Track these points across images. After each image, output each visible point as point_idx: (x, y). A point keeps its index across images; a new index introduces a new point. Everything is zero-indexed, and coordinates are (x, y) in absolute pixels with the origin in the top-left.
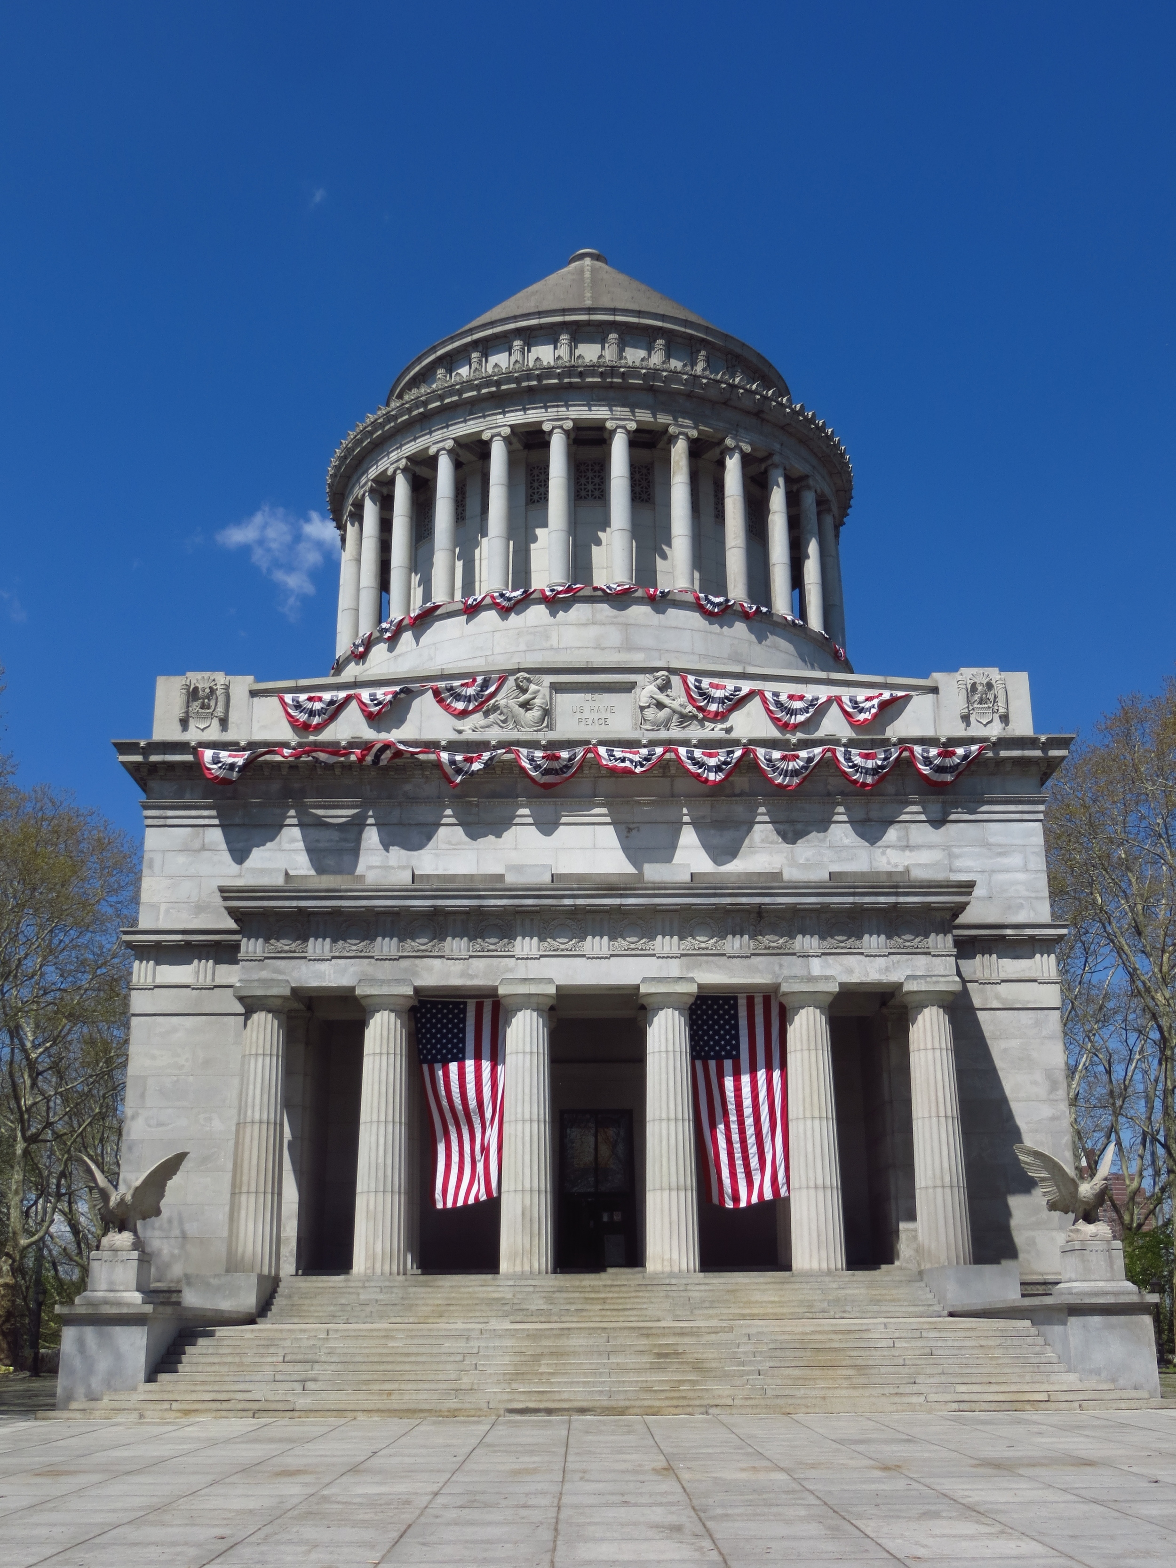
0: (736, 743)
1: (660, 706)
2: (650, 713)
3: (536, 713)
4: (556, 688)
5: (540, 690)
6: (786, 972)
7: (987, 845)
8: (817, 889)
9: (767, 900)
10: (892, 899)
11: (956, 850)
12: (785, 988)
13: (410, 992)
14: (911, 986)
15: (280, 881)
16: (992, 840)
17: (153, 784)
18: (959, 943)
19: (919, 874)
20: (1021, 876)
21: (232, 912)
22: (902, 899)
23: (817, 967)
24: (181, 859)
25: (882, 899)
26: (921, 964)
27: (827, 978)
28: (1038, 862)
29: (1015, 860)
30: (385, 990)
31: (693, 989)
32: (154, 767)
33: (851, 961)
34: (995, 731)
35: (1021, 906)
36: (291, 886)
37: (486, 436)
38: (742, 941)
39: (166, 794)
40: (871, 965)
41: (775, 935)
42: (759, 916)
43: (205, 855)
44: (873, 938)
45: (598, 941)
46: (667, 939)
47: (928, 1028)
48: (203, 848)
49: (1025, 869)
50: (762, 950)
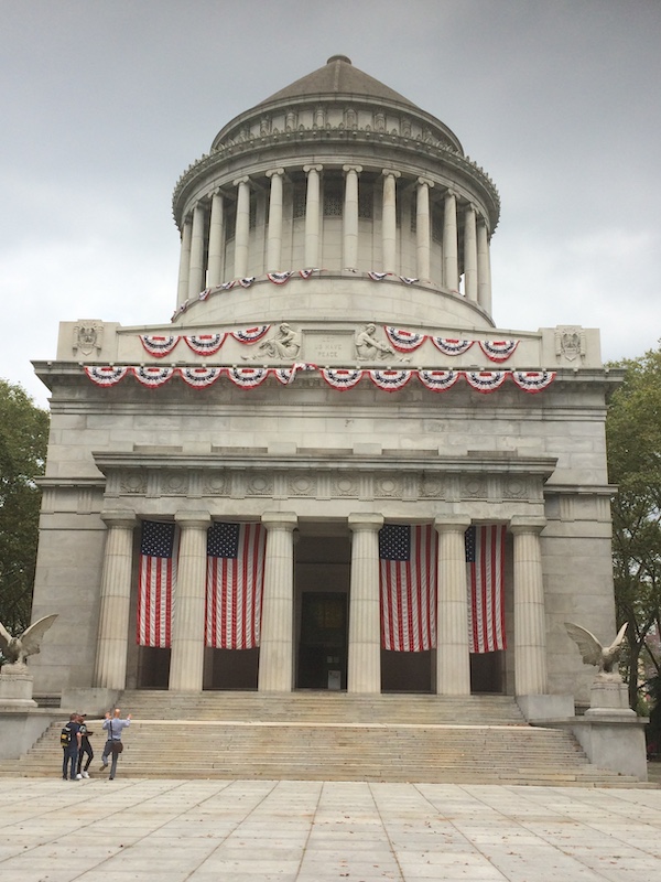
1: (369, 345)
2: (364, 350)
3: (293, 349)
4: (306, 333)
5: (295, 334)
6: (438, 511)
7: (569, 436)
8: (460, 461)
9: (428, 467)
10: (506, 468)
11: (550, 439)
12: (437, 521)
13: (209, 518)
14: (515, 522)
15: (130, 450)
16: (572, 433)
17: (55, 388)
18: (547, 496)
19: (523, 453)
20: (590, 456)
21: (100, 467)
22: (512, 468)
23: (458, 508)
24: (73, 434)
25: (499, 468)
26: (522, 508)
27: (464, 515)
28: (602, 447)
29: (587, 445)
30: (193, 517)
31: (381, 520)
32: (56, 377)
33: (479, 505)
34: (576, 365)
35: (589, 474)
36: (137, 452)
37: (268, 174)
38: (412, 492)
39: (65, 395)
40: (491, 508)
41: (433, 489)
42: (423, 477)
43: (87, 432)
44: (494, 491)
45: (324, 489)
46: (366, 490)
47: (526, 548)
48: (86, 428)
49: (593, 451)
50: (425, 497)
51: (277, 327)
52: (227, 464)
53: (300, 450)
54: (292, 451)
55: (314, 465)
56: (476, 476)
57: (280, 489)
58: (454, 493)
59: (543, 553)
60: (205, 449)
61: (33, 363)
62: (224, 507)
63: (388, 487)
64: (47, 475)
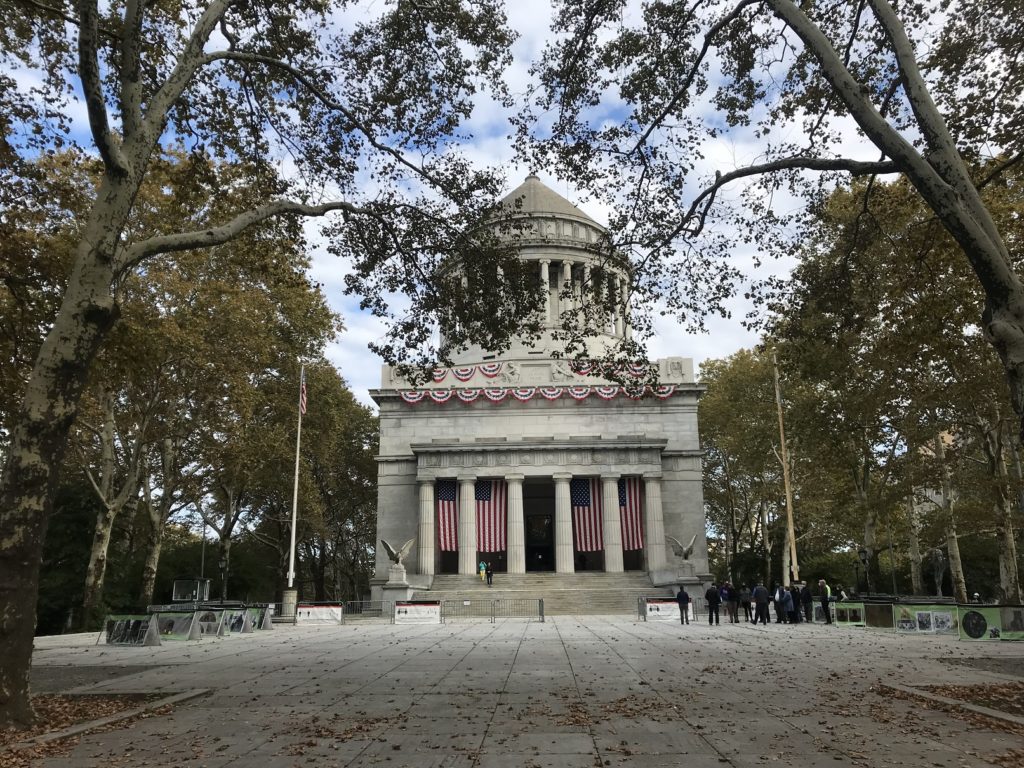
0: (587, 386)
1: (559, 372)
2: (557, 375)
3: (516, 376)
4: (523, 365)
5: (517, 368)
6: (603, 470)
7: (678, 422)
8: (614, 441)
9: (596, 445)
10: (639, 445)
11: (666, 425)
12: (602, 476)
13: (476, 478)
14: (647, 475)
15: (430, 441)
16: (678, 420)
17: (382, 404)
18: (663, 457)
19: (648, 436)
20: (689, 433)
21: (413, 451)
22: (643, 445)
23: (613, 469)
24: (393, 430)
25: (636, 445)
26: (649, 468)
27: (617, 472)
28: (695, 428)
29: (687, 427)
30: (467, 478)
31: (571, 476)
32: (382, 398)
33: (624, 466)
34: (679, 381)
35: (689, 444)
38: (588, 458)
39: (387, 407)
40: (632, 468)
41: (599, 457)
42: (593, 451)
43: (401, 429)
44: (633, 457)
45: (539, 459)
46: (563, 458)
47: (653, 489)
48: (400, 426)
49: (690, 430)
50: (595, 462)
51: (506, 363)
52: (485, 448)
53: (525, 439)
54: (519, 439)
55: (533, 447)
56: (624, 449)
57: (514, 459)
58: (611, 458)
59: (662, 490)
60: (472, 440)
61: (370, 390)
62: (483, 472)
63: (574, 457)
64: (381, 454)
